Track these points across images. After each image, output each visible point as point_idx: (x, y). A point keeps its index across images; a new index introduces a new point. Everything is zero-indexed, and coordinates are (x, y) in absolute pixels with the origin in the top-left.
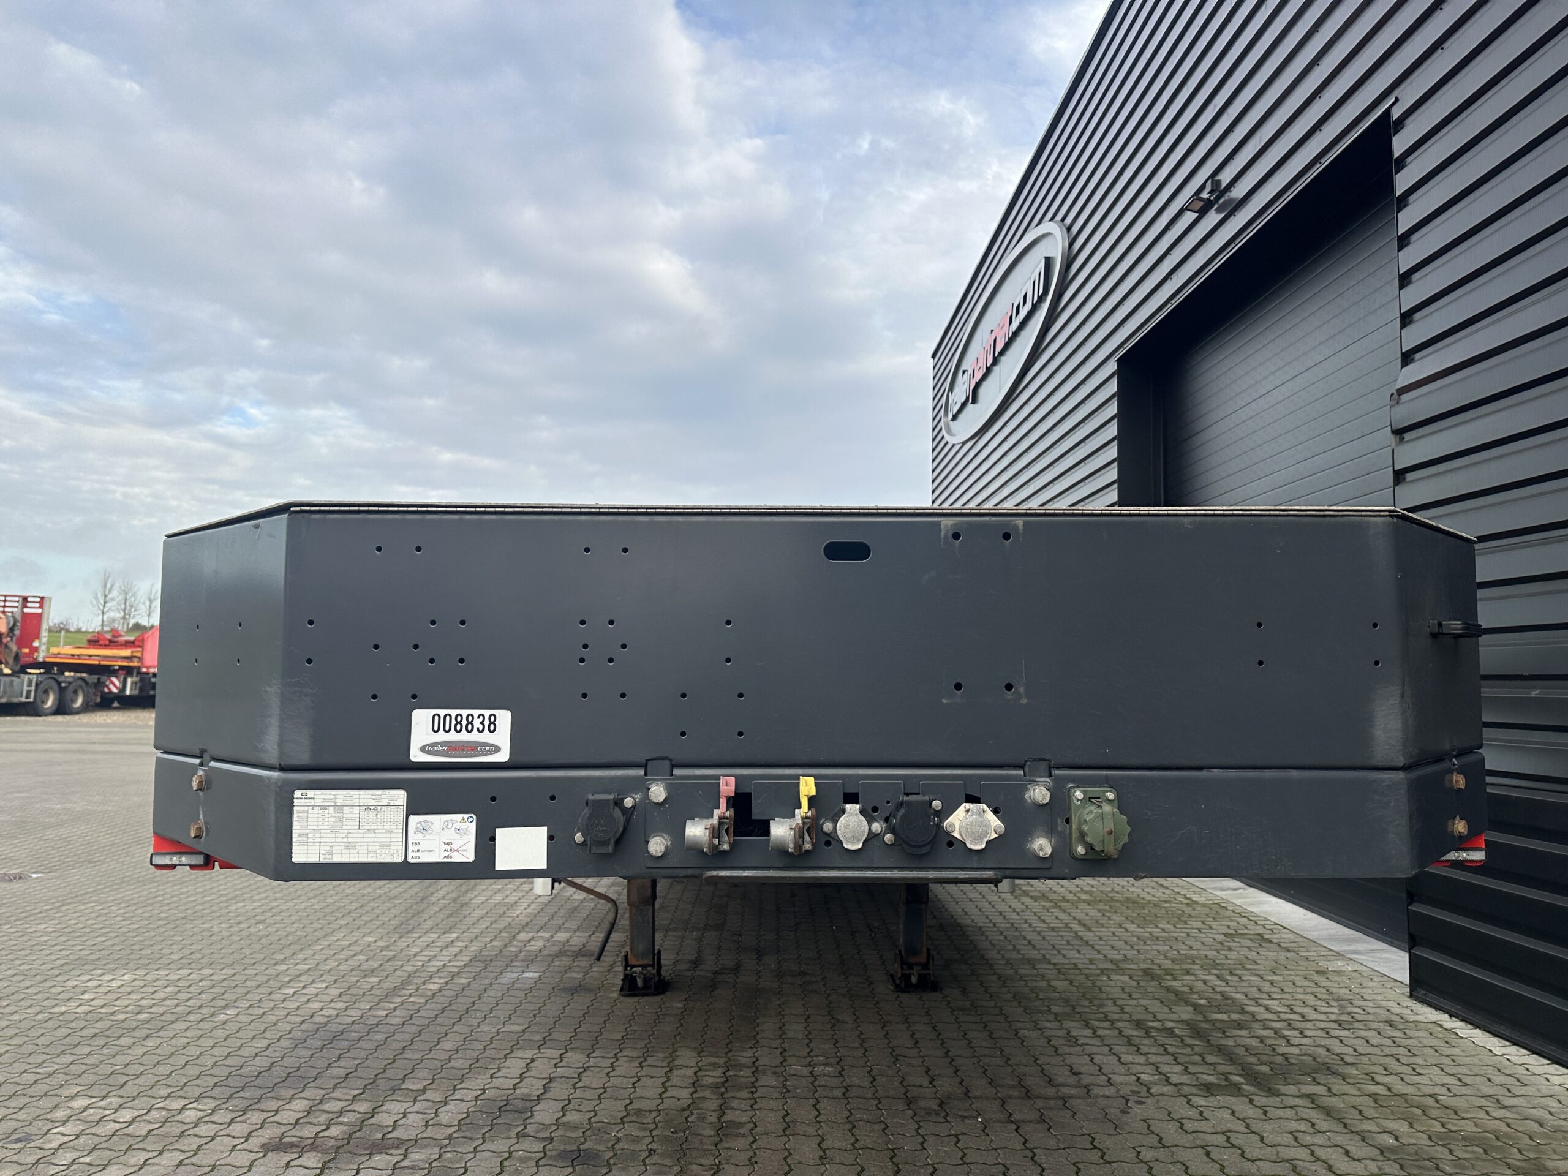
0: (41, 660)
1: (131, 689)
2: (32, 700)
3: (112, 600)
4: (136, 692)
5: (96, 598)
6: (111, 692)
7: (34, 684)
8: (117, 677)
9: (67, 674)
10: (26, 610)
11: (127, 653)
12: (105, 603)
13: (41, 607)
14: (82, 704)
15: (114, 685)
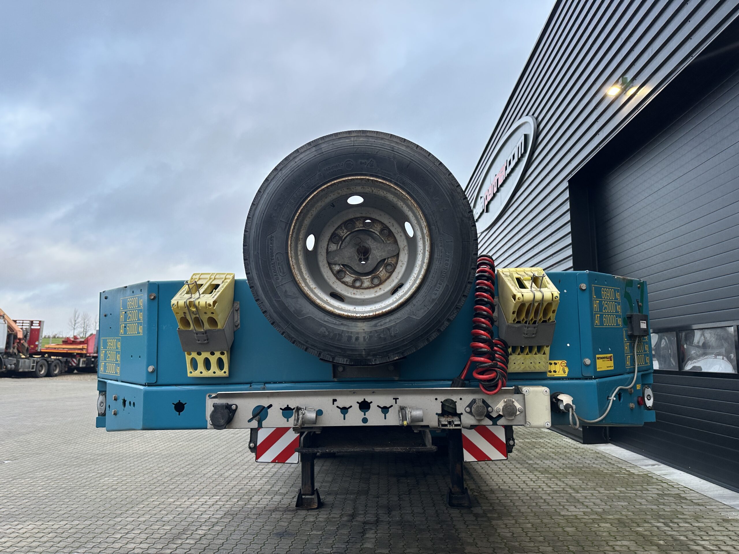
0: (39, 351)
1: (82, 364)
2: (34, 370)
3: (78, 323)
4: (84, 366)
5: (71, 322)
6: (72, 366)
7: (35, 362)
8: (76, 359)
9: (52, 357)
10: (32, 327)
12: (75, 324)
13: (39, 326)
14: (59, 372)
15: (74, 362)
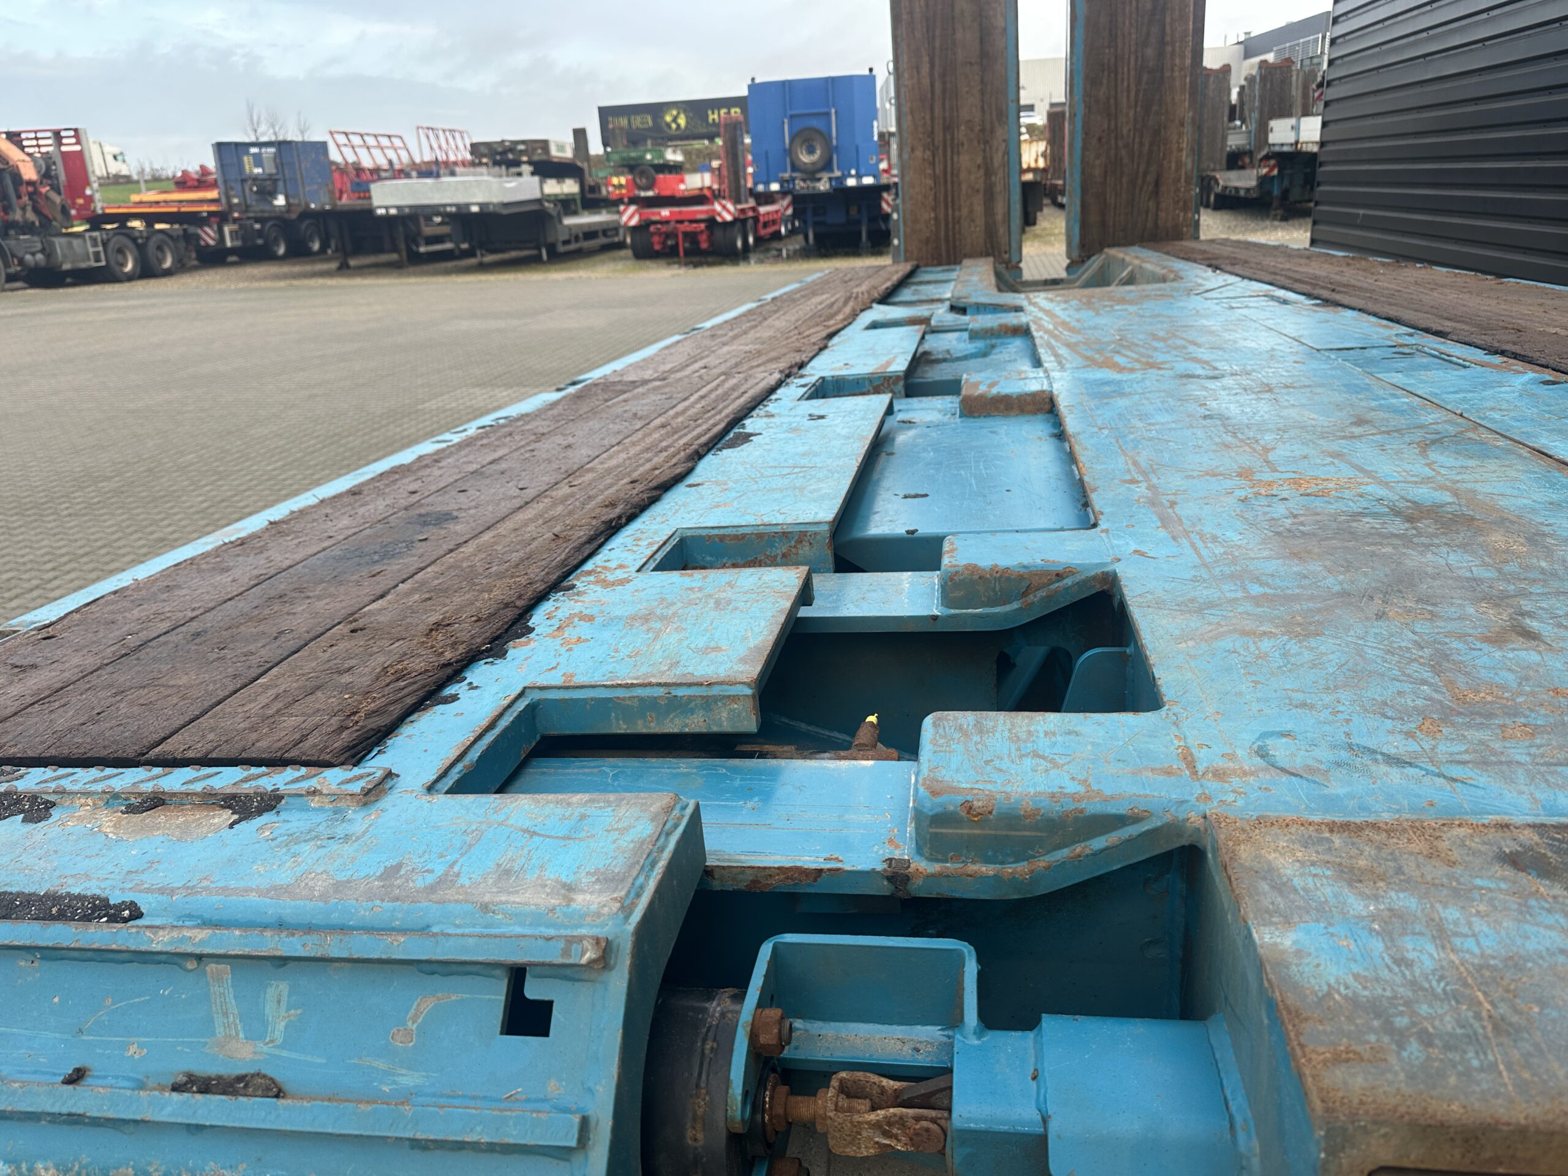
0: (100, 212)
1: (232, 239)
2: (103, 263)
4: (238, 243)
6: (208, 245)
7: (100, 243)
8: (210, 227)
10: (64, 149)
11: (212, 194)
13: (78, 142)
14: (173, 263)
15: (208, 236)
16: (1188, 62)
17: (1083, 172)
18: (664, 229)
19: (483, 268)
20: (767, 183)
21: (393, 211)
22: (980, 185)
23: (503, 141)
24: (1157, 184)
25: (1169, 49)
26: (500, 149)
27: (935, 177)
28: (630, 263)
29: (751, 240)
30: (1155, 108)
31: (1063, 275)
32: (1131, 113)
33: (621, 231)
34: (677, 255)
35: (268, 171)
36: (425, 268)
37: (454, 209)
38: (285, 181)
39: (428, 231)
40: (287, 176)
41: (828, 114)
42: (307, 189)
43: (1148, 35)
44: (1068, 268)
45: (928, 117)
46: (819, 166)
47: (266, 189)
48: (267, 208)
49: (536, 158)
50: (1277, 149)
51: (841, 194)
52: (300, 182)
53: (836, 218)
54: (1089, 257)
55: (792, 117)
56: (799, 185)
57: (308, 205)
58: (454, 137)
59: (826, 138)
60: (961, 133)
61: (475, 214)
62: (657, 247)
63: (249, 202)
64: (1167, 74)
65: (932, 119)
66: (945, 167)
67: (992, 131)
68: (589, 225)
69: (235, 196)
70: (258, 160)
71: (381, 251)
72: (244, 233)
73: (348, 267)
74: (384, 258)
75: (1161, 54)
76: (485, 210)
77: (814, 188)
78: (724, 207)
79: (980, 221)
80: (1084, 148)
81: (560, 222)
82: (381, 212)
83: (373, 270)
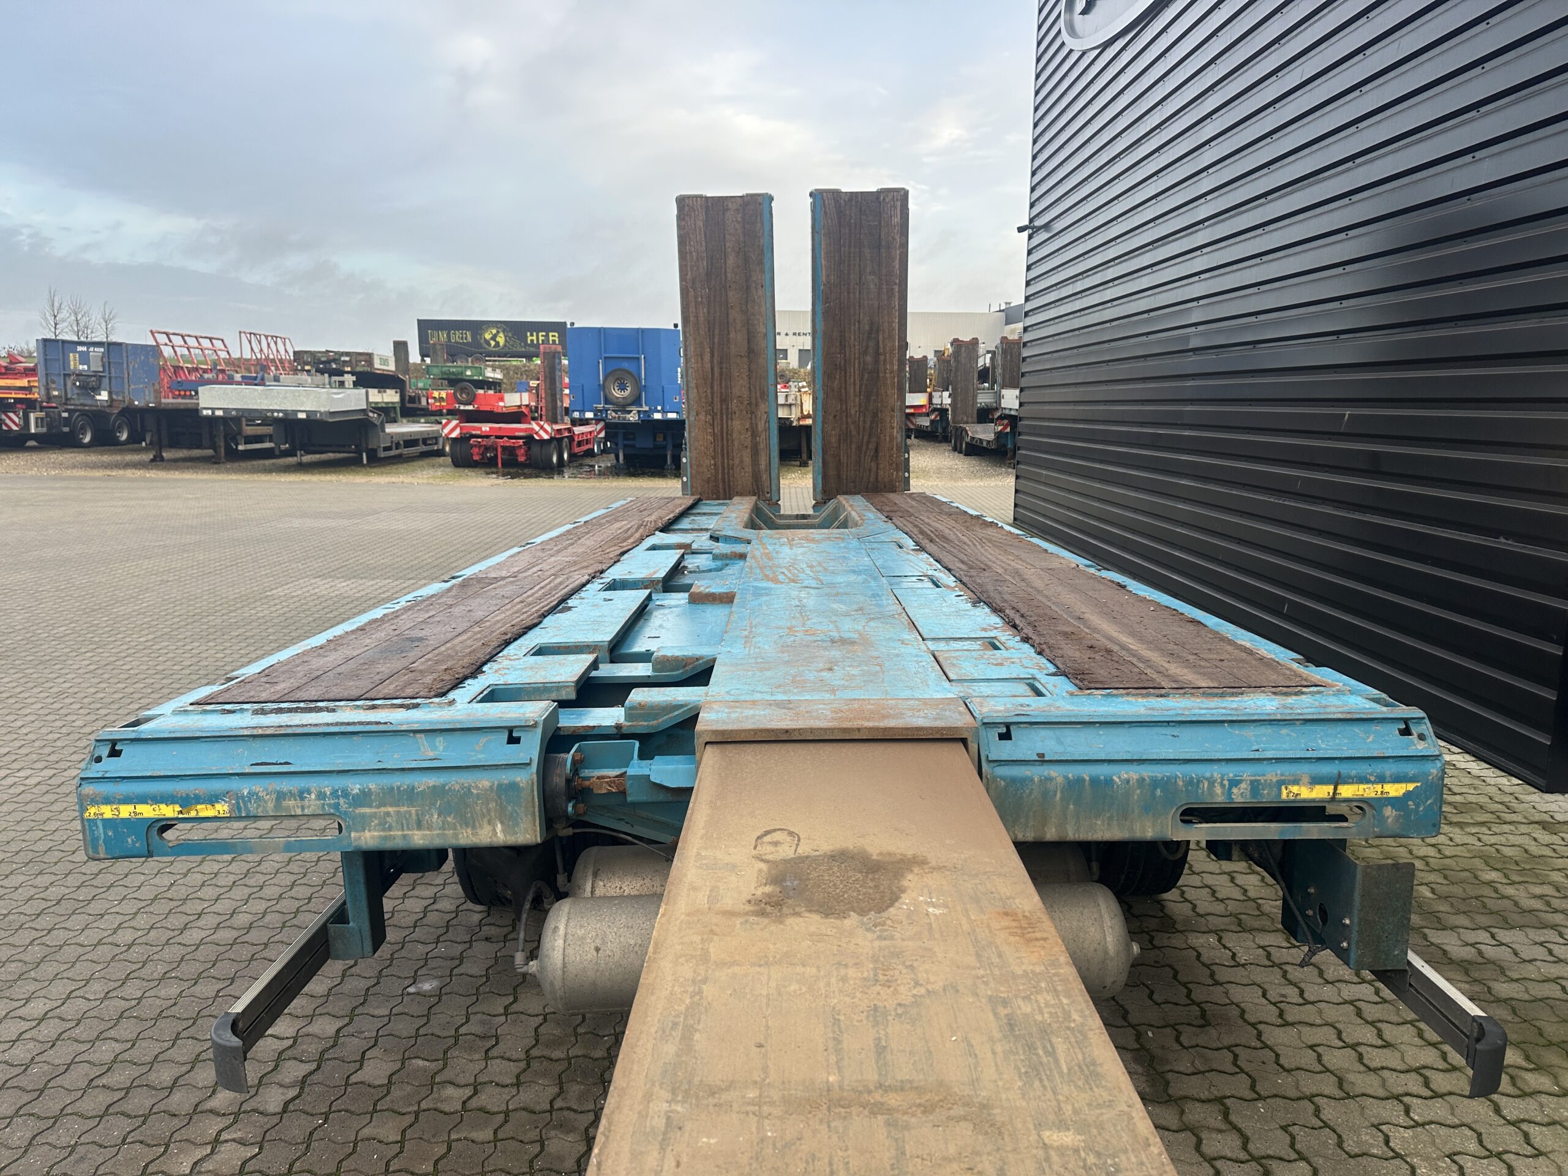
1: (37, 426)
3: (64, 320)
4: (44, 430)
5: (46, 319)
8: (15, 413)
11: (23, 382)
12: (56, 324)
16: (896, 367)
17: (823, 439)
18: (485, 442)
19: (302, 468)
20: (582, 411)
21: (219, 413)
22: (748, 443)
23: (328, 351)
24: (877, 450)
25: (882, 358)
26: (323, 359)
27: (714, 435)
28: (451, 470)
29: (566, 456)
30: (873, 398)
31: (811, 512)
32: (857, 400)
33: (441, 441)
34: (496, 465)
35: (92, 369)
36: (243, 464)
37: (281, 415)
38: (110, 378)
39: (249, 430)
40: (113, 374)
41: (638, 359)
42: (133, 387)
43: (867, 347)
44: (814, 507)
45: (709, 391)
46: (629, 401)
47: (89, 385)
48: (89, 402)
49: (358, 369)
50: (1007, 412)
51: (648, 425)
52: (126, 380)
53: (643, 443)
54: (830, 500)
55: (606, 358)
56: (611, 415)
57: (131, 401)
58: (276, 343)
59: (636, 380)
60: (734, 405)
61: (302, 420)
62: (476, 458)
63: (69, 396)
64: (881, 375)
65: (712, 393)
66: (722, 429)
67: (757, 405)
68: (410, 434)
69: (55, 389)
70: (84, 358)
71: (199, 446)
72: (52, 421)
73: (162, 459)
74: (196, 453)
75: (876, 361)
76: (313, 417)
77: (624, 419)
78: (542, 427)
79: (749, 469)
80: (824, 422)
81: (383, 431)
82: (205, 412)
83: (189, 464)
